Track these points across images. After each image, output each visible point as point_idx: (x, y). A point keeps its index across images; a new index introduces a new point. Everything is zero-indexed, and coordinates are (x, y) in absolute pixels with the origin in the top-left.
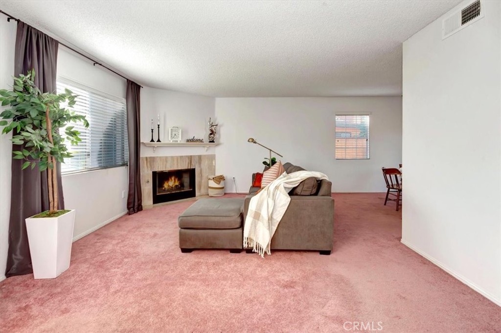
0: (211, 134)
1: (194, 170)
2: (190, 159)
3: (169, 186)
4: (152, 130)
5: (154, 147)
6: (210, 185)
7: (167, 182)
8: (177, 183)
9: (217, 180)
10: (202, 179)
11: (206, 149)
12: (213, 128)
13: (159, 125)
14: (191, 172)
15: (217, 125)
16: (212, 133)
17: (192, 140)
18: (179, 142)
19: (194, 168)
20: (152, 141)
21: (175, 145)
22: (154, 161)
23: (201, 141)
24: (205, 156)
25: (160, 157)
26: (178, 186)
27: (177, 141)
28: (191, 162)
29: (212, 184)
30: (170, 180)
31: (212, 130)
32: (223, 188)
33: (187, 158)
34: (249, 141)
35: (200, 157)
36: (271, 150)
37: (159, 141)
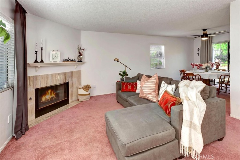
0: (80, 56)
1: (68, 83)
2: (65, 75)
3: (46, 99)
4: (36, 52)
5: (37, 67)
6: (80, 93)
7: (45, 96)
8: (53, 95)
9: (86, 89)
10: (73, 90)
11: (76, 66)
12: (81, 51)
13: (42, 48)
14: (66, 85)
15: (84, 50)
16: (80, 54)
17: (68, 60)
18: (58, 62)
19: (68, 81)
20: (36, 61)
21: (55, 65)
22: (36, 79)
23: (74, 61)
24: (75, 71)
25: (42, 76)
26: (54, 97)
27: (56, 61)
28: (66, 77)
29: (82, 92)
30: (47, 94)
31: (80, 53)
32: (89, 94)
33: (63, 74)
34: (115, 60)
35: (72, 73)
36: (126, 66)
37: (42, 61)
